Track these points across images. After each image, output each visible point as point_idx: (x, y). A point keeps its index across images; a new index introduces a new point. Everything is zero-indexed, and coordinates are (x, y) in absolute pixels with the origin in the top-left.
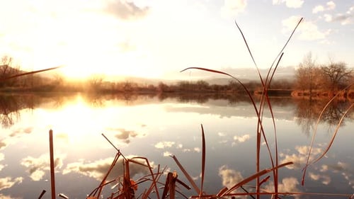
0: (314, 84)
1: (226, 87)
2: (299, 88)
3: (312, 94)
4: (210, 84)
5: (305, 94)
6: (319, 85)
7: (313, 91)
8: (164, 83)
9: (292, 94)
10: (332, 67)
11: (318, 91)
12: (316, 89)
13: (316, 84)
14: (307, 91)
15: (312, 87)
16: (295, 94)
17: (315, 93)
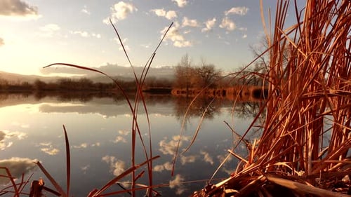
0: (190, 83)
1: (110, 85)
2: (177, 87)
3: (188, 92)
4: (95, 82)
5: (183, 92)
6: (194, 84)
7: (189, 89)
8: (42, 80)
9: (172, 92)
10: (204, 68)
11: (193, 89)
12: (192, 87)
13: (192, 83)
14: (185, 89)
15: (189, 86)
16: (174, 92)
17: (191, 91)
